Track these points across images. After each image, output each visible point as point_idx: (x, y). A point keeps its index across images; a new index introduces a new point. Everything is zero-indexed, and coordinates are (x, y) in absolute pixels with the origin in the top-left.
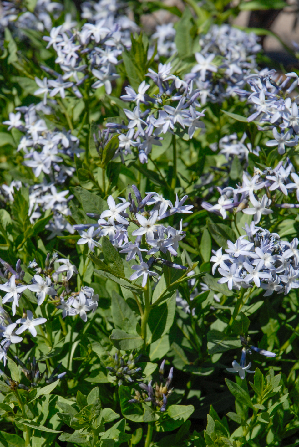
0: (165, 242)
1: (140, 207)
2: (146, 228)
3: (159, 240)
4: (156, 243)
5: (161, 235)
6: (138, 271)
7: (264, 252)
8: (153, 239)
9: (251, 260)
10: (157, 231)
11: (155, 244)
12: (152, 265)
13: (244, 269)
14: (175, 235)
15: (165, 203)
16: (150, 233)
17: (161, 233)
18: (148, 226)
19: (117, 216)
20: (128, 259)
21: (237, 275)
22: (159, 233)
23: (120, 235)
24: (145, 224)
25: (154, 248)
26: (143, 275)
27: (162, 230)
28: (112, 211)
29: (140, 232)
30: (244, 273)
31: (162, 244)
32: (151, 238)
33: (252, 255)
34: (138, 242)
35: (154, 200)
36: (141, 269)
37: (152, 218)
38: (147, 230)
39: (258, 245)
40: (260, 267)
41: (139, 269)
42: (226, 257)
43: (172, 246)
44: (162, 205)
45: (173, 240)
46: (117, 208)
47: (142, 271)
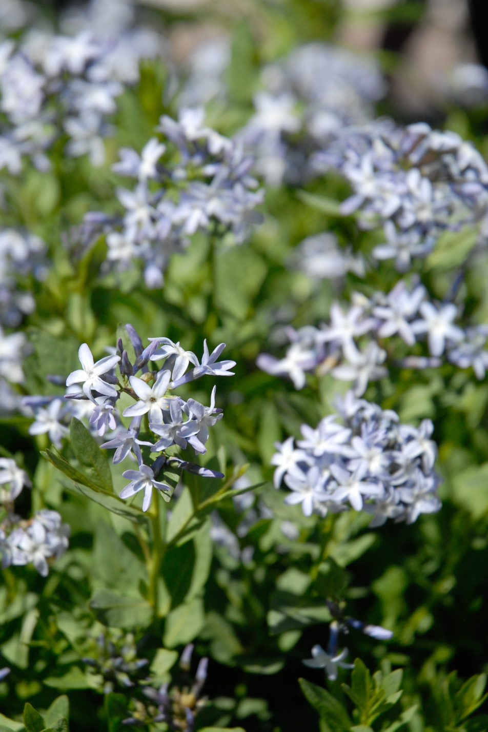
0: (183, 428)
1: (139, 365)
2: (148, 403)
3: (172, 425)
4: (167, 430)
5: (176, 415)
6: (136, 482)
7: (369, 446)
8: (161, 422)
9: (345, 461)
10: (169, 408)
11: (166, 432)
12: (161, 471)
13: (332, 478)
14: (202, 415)
15: (183, 357)
16: (155, 412)
17: (175, 412)
18: (153, 400)
19: (96, 381)
20: (117, 459)
21: (319, 488)
22: (173, 411)
23: (102, 416)
24: (147, 395)
25: (163, 440)
26: (144, 489)
27: (177, 405)
28: (88, 373)
29: (138, 409)
30: (333, 485)
31: (177, 432)
32: (158, 421)
33: (347, 452)
34: (134, 429)
35: (163, 352)
36: (141, 479)
37: (161, 383)
38: (150, 407)
39: (358, 433)
40: (361, 473)
41: (136, 477)
42: (300, 456)
43: (196, 435)
44: (178, 361)
45: (198, 424)
46: (95, 367)
47: (142, 482)
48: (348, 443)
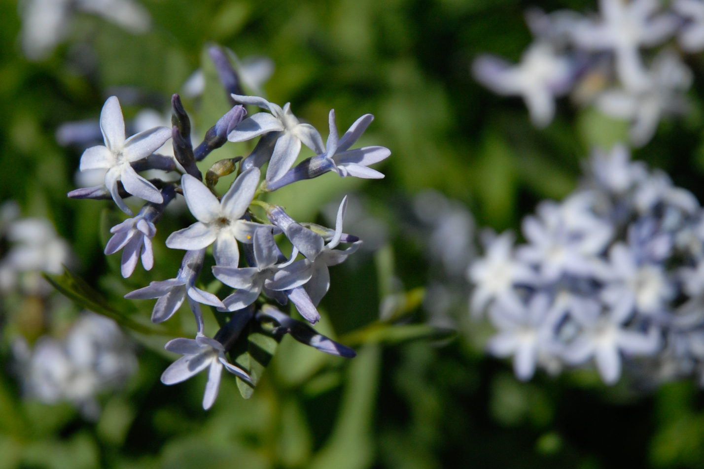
0: (278, 275)
1: (210, 143)
2: (214, 229)
3: (259, 268)
4: (248, 277)
5: (265, 252)
6: (191, 357)
7: (641, 262)
8: (235, 265)
9: (596, 285)
10: (252, 239)
11: (245, 281)
13: (566, 318)
14: (318, 250)
15: (292, 138)
16: (226, 244)
17: (264, 246)
18: (223, 222)
19: (126, 171)
20: (159, 315)
21: (546, 332)
22: (259, 246)
23: (131, 240)
24: (212, 214)
25: (241, 292)
26: (207, 370)
27: (267, 236)
28: (114, 153)
29: (194, 237)
30: (569, 330)
31: (267, 281)
32: (229, 261)
33: (599, 270)
34: (190, 266)
35: (254, 126)
36: (203, 351)
37: (239, 191)
38: (218, 234)
39: (621, 236)
40: (622, 312)
41: (192, 349)
42: (520, 273)
43: (304, 286)
44: (281, 144)
45: (310, 266)
46: (127, 145)
47: (206, 355)
48: (605, 254)
